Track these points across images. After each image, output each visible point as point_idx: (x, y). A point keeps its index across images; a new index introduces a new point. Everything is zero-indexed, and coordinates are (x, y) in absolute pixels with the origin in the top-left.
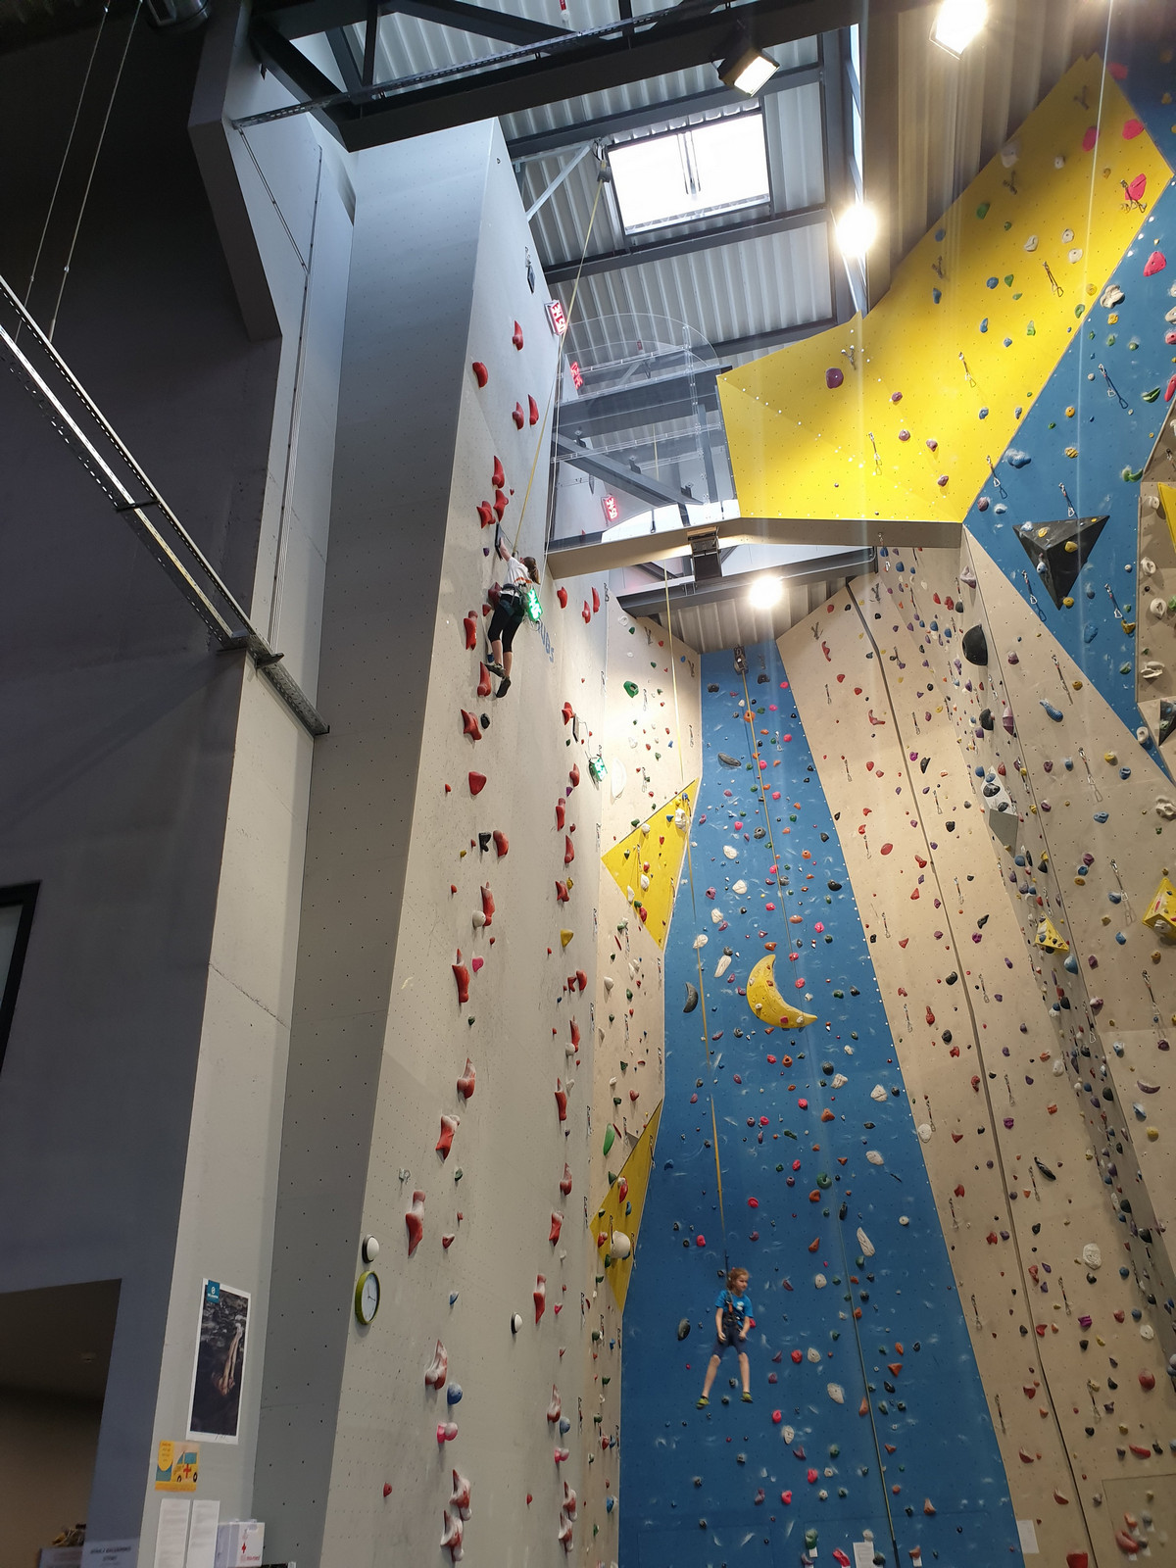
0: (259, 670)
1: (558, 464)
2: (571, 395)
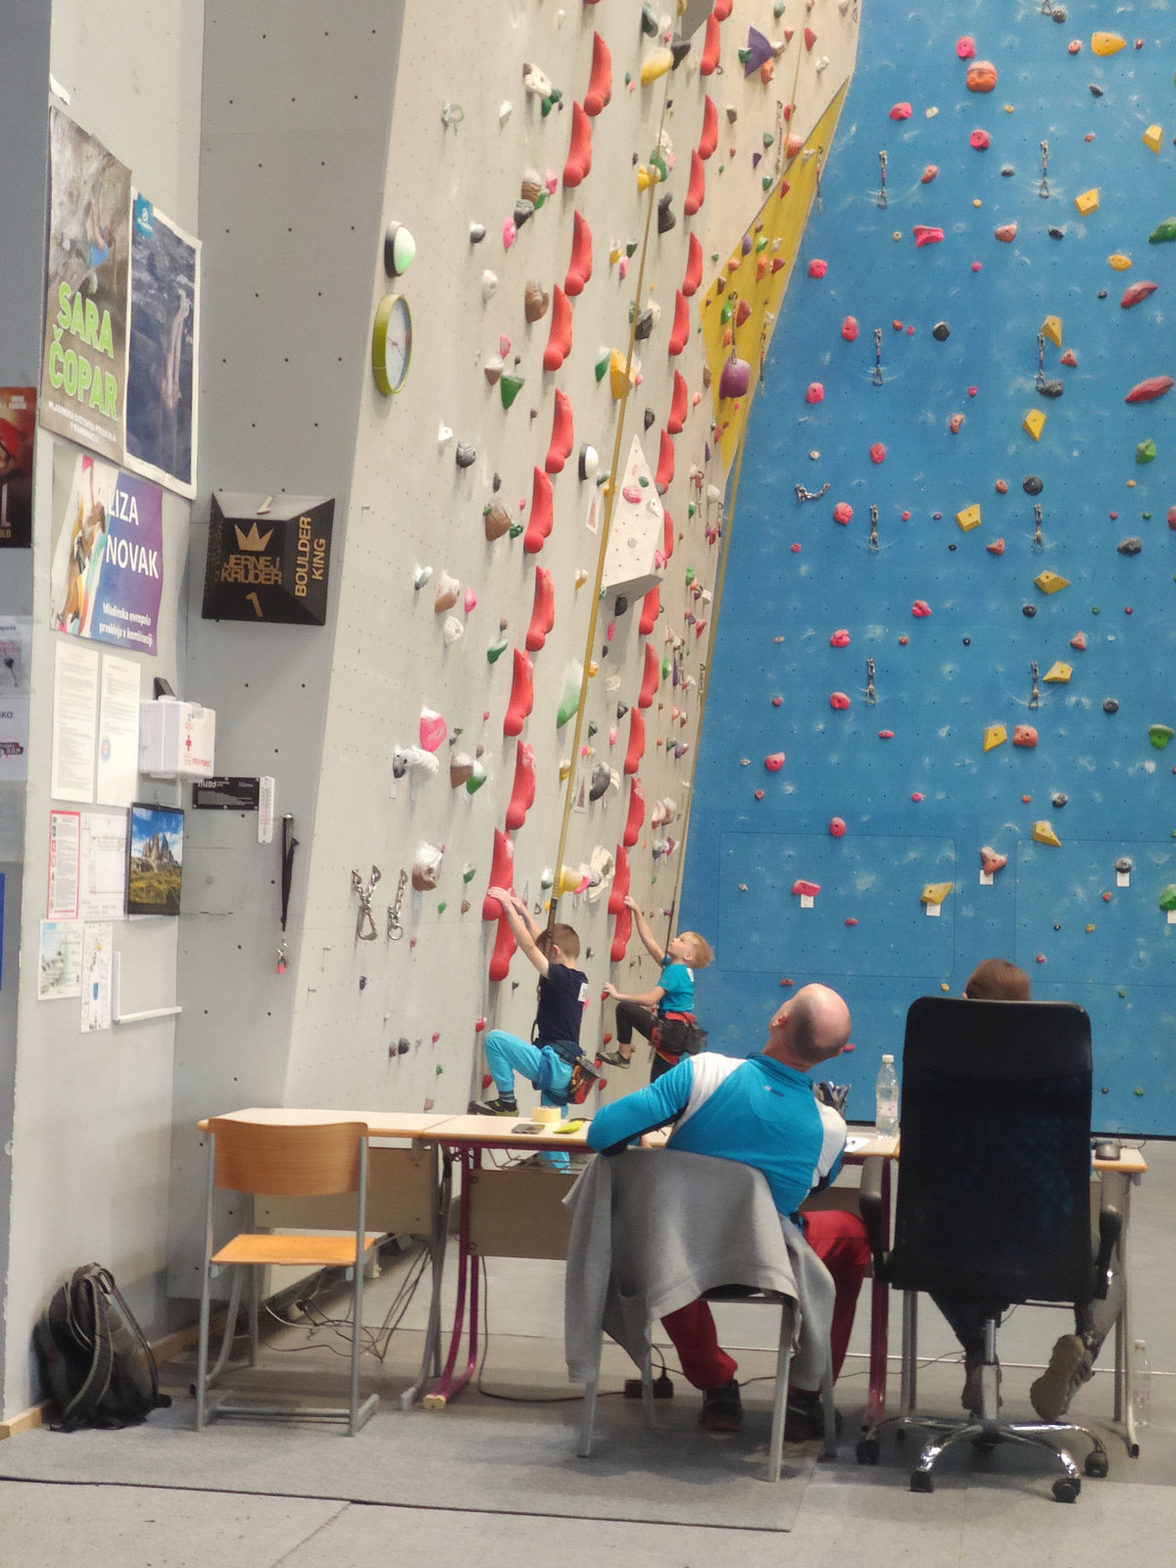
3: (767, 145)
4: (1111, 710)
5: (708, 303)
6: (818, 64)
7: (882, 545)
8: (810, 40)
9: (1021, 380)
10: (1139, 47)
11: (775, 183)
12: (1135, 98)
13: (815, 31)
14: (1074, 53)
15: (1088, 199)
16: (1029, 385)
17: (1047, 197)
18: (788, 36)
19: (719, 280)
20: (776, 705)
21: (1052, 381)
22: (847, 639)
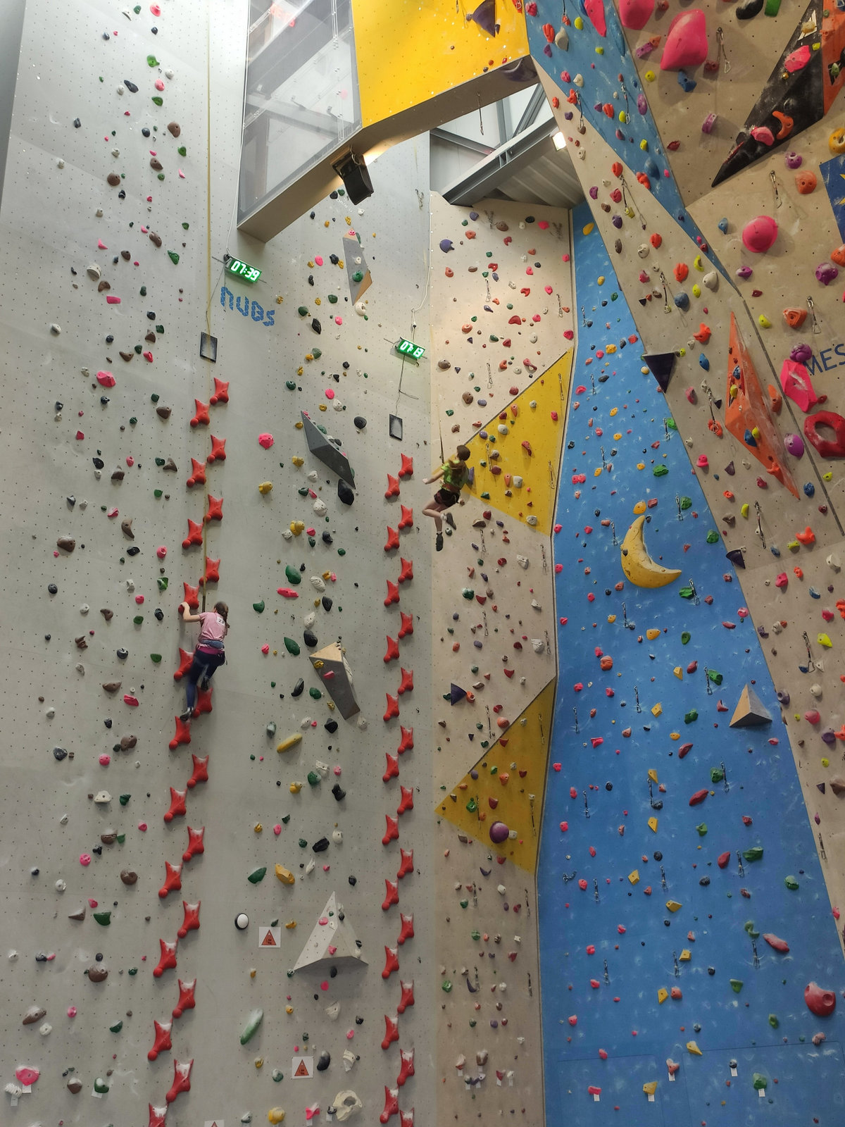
3: (480, 727)
4: (712, 973)
5: (444, 809)
6: (521, 681)
7: (601, 898)
8: (510, 674)
9: (645, 803)
10: (665, 631)
11: (493, 742)
12: (668, 656)
13: (513, 669)
14: (641, 642)
15: (656, 709)
16: (649, 805)
17: (640, 712)
18: (489, 677)
19: (451, 796)
20: (570, 989)
21: (657, 801)
22: (594, 950)
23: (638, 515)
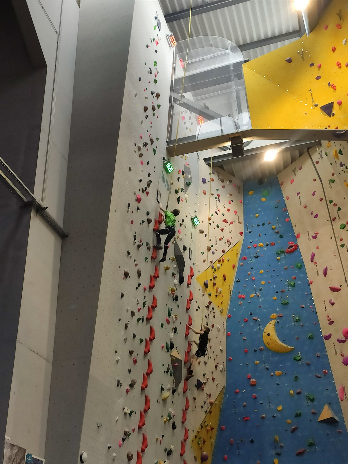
0: (37, 215)
1: (173, 106)
2: (180, 74)
3: (205, 403)
5: (193, 441)
6: (216, 384)
8: (213, 379)
9: (271, 451)
10: (285, 373)
11: (208, 411)
12: (286, 384)
13: (214, 377)
14: (272, 376)
15: (280, 408)
16: (273, 452)
17: (271, 408)
18: (208, 379)
19: (195, 435)
21: (278, 451)
23: (272, 319)
